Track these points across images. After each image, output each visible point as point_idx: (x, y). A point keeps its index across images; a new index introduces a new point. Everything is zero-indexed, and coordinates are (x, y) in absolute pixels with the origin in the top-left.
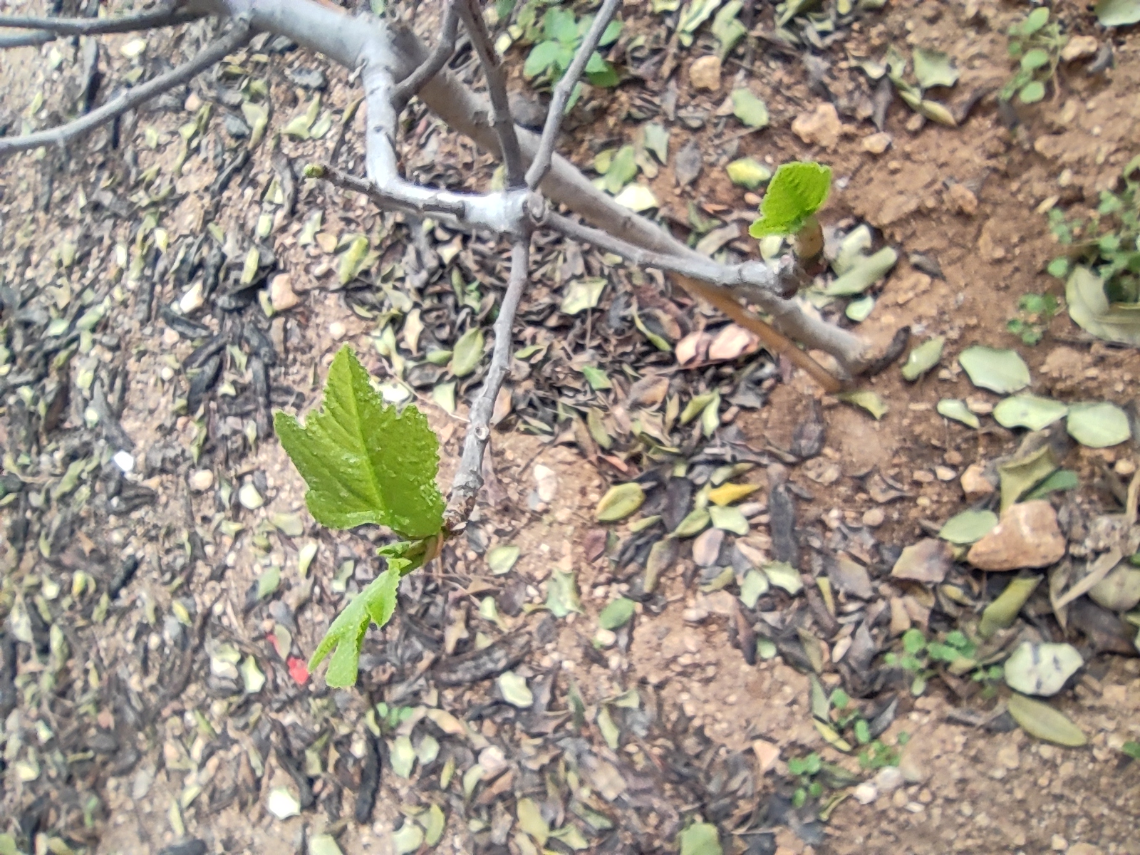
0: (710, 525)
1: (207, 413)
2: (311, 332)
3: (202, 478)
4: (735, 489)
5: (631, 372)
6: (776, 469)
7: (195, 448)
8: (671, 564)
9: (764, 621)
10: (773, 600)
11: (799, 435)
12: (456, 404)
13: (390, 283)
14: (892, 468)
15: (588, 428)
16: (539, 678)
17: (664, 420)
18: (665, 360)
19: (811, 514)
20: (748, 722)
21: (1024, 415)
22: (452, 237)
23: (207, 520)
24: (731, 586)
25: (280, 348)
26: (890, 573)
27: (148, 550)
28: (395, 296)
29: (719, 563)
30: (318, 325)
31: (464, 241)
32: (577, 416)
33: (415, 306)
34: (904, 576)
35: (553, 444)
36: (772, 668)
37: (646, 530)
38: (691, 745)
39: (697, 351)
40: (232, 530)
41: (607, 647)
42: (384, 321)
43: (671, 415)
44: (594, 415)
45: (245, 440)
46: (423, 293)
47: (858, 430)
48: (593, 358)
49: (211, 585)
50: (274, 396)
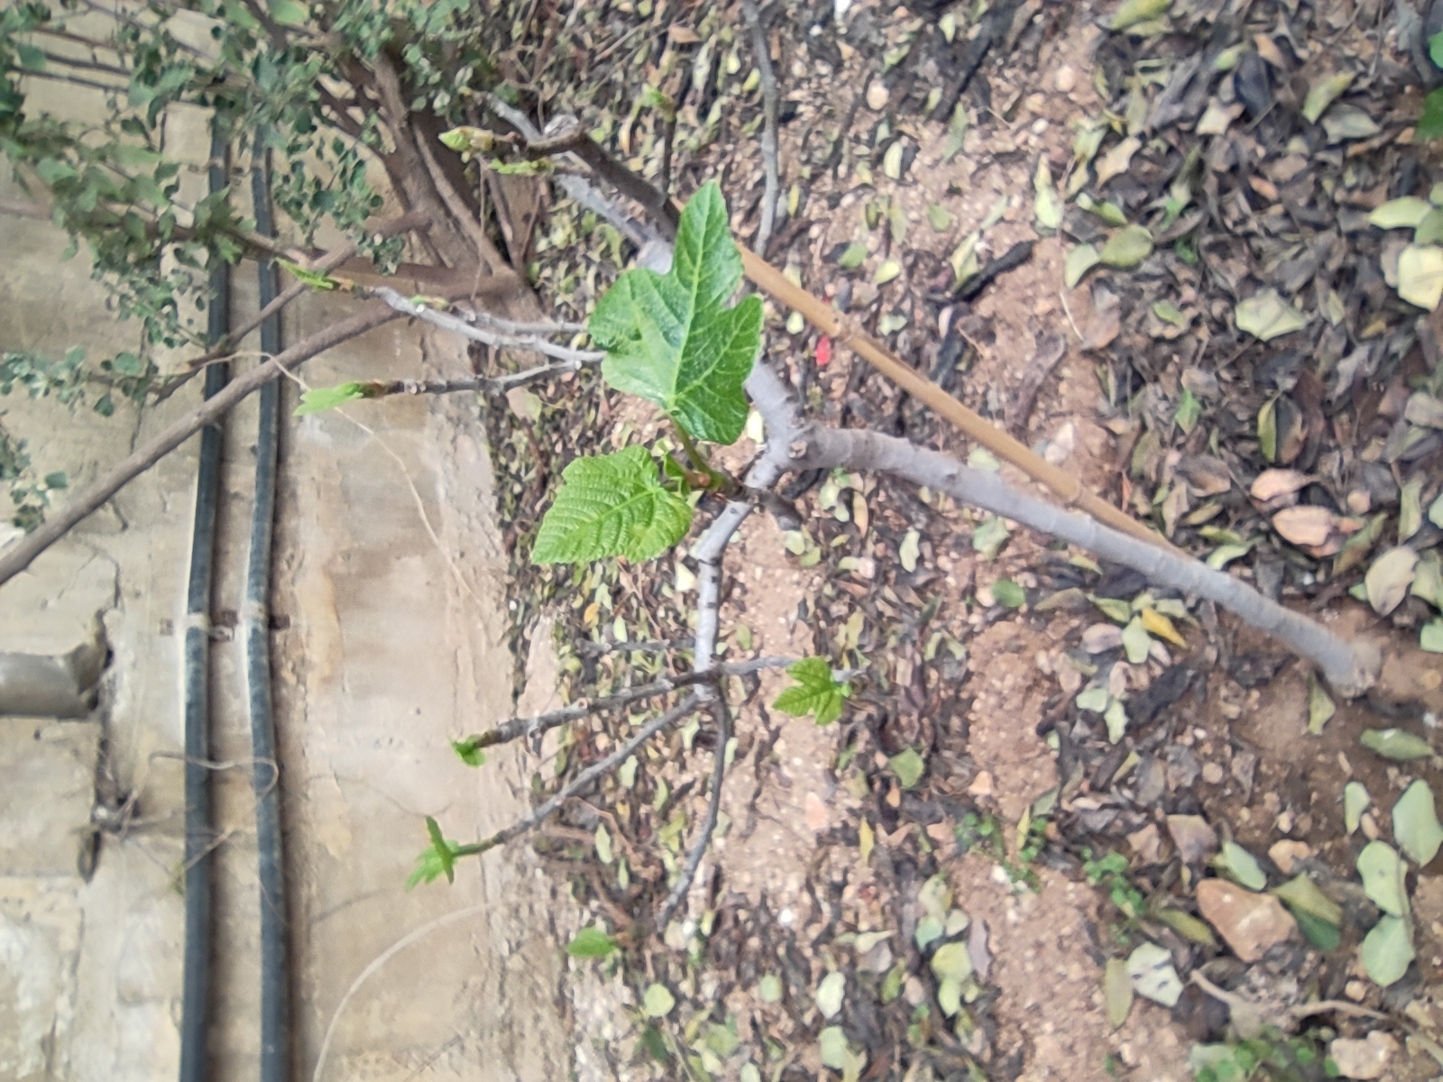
0: (1123, 625)
1: (920, 33)
2: (1046, 51)
3: (878, 95)
4: (1165, 628)
5: (1213, 442)
6: (1211, 654)
7: (891, 57)
8: (1073, 613)
9: (1073, 725)
10: (1097, 722)
11: (1252, 657)
12: (1080, 281)
13: (1146, 80)
14: (1270, 767)
15: (1136, 442)
16: (929, 565)
17: (1185, 515)
18: (1256, 465)
19: (1188, 713)
20: (996, 757)
21: (1382, 873)
22: (1232, 102)
23: (857, 139)
24: (1086, 679)
25: (1011, 39)
26: (1168, 813)
27: (806, 111)
28: (1135, 101)
29: (1094, 658)
30: (1056, 49)
31: (1235, 123)
32: (1137, 423)
33: (1142, 136)
34: (1172, 828)
35: (1100, 418)
36: (1045, 752)
37: (1081, 571)
38: (955, 722)
39: (1270, 499)
40: (864, 174)
41: (980, 605)
42: (1104, 121)
43: (1196, 518)
44: (1151, 438)
45: (926, 101)
46: (1155, 133)
47: (1292, 712)
48: (1209, 384)
49: (824, 203)
50: (973, 84)
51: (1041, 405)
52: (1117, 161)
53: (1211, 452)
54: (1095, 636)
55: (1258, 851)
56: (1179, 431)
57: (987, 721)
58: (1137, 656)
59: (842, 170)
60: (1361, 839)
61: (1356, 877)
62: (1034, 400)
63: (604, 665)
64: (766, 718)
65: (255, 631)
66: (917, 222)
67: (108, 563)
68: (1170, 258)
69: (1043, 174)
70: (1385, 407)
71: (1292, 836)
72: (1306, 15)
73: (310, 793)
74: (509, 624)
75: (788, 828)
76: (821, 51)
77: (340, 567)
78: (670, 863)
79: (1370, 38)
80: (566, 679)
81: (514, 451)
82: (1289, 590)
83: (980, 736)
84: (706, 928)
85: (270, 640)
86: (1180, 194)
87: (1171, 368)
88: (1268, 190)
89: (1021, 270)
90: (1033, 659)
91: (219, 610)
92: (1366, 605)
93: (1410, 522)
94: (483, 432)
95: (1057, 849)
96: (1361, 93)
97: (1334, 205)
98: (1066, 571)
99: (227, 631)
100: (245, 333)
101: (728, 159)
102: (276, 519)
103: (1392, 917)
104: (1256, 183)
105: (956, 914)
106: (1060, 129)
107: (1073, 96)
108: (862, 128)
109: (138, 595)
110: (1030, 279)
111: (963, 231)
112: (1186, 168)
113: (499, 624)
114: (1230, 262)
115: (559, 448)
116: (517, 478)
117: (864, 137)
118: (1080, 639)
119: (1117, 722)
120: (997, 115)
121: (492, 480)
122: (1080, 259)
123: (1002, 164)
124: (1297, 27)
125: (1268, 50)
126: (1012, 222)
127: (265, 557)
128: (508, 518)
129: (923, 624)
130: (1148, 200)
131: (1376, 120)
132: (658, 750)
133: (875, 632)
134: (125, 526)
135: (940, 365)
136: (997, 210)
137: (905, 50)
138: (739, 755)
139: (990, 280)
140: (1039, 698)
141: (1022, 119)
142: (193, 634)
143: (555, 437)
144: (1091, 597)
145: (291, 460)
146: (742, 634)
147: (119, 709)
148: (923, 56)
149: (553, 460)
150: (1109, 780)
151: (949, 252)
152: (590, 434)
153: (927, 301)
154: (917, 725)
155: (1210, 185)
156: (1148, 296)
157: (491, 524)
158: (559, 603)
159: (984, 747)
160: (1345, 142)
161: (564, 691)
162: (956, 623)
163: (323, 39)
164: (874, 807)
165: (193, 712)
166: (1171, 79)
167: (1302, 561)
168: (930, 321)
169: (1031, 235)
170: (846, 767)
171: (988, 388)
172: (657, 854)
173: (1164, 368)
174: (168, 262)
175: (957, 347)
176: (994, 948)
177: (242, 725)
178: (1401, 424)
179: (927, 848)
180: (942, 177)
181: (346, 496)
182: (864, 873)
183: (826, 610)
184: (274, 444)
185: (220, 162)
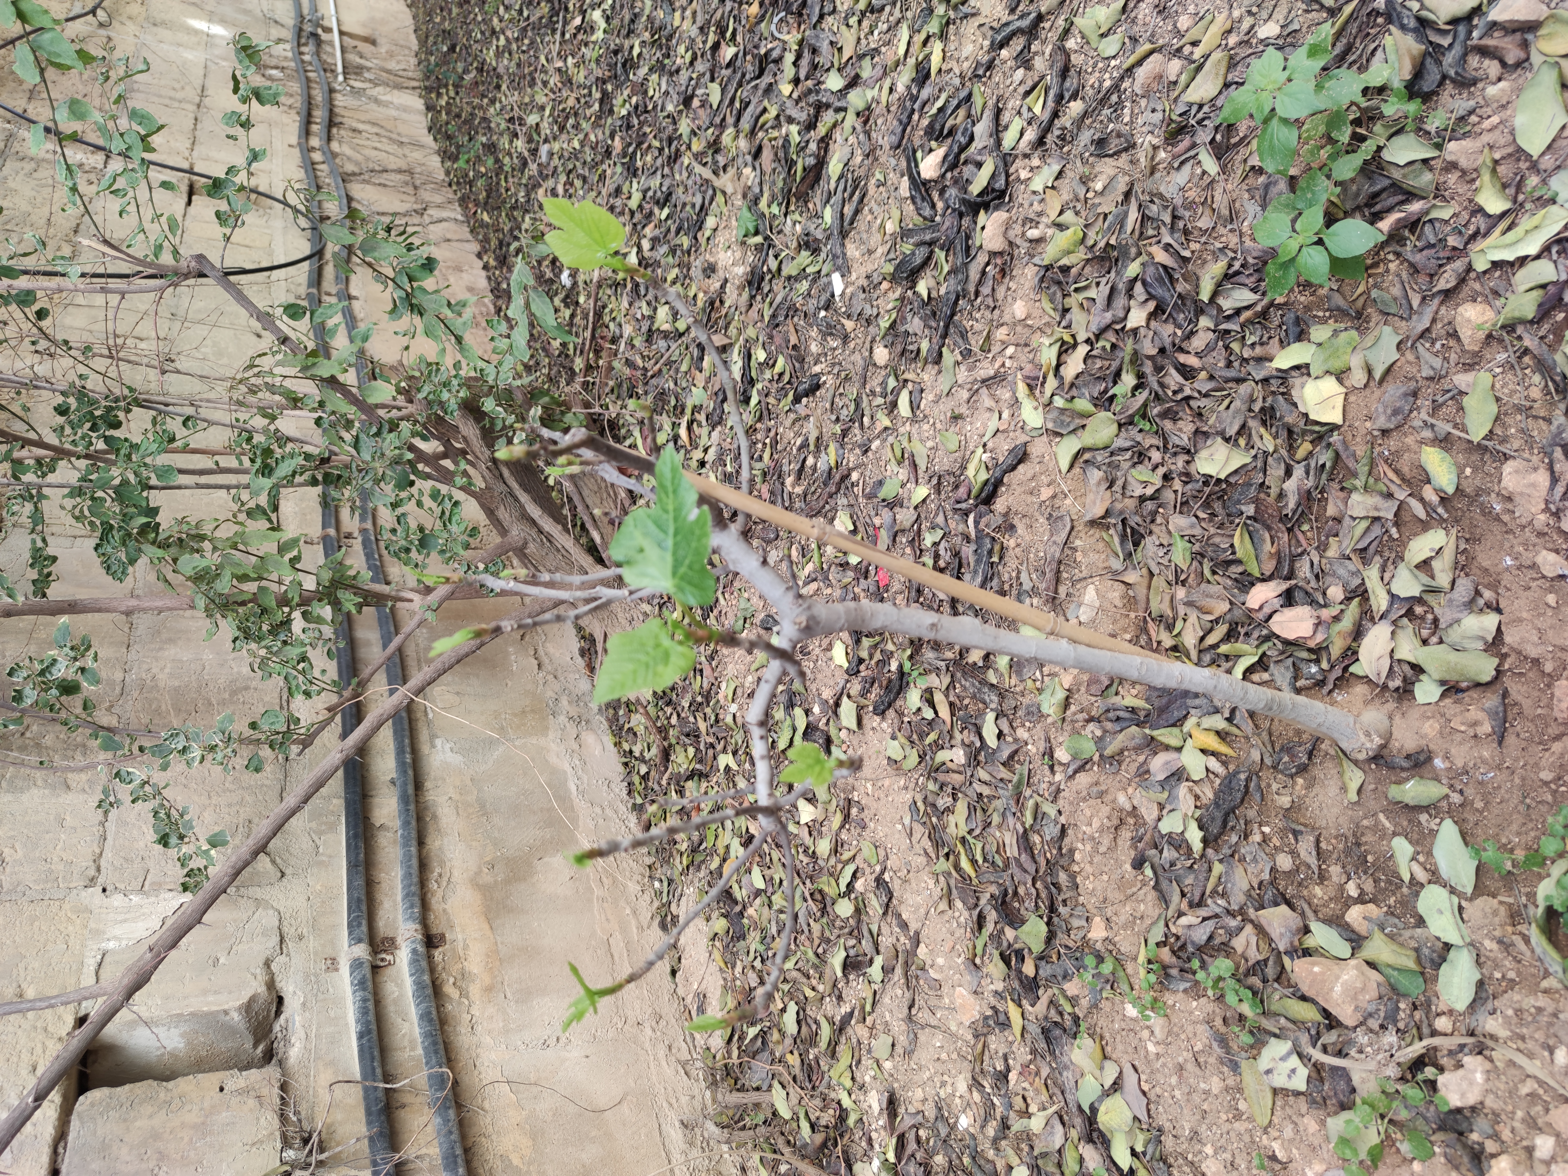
0: (1179, 749)
1: (902, 299)
2: (1001, 292)
3: (881, 354)
4: (1213, 743)
5: (1207, 572)
6: (1256, 755)
7: (884, 323)
8: (1138, 749)
9: (1161, 852)
10: (1179, 843)
11: (1287, 749)
12: (1072, 466)
13: (1081, 297)
14: (1329, 843)
15: (1149, 587)
16: (1009, 739)
17: (1202, 639)
18: (1246, 583)
19: (1251, 814)
20: (1105, 900)
21: (1440, 912)
22: (1146, 301)
23: (873, 393)
24: (1161, 807)
25: (972, 289)
26: (1257, 910)
27: (829, 381)
28: (1077, 316)
29: (1163, 784)
30: (1009, 289)
31: (1152, 316)
32: (1145, 571)
33: (1088, 341)
34: (1264, 922)
35: (1115, 576)
36: (1144, 884)
37: (1133, 710)
38: (1063, 877)
39: (1261, 608)
40: (884, 421)
41: (1060, 764)
42: (1057, 336)
43: (1211, 640)
44: (1159, 582)
45: (919, 350)
46: (1098, 337)
47: (1333, 789)
48: (1192, 526)
49: (857, 451)
50: (952, 330)
51: (1065, 575)
52: (1074, 365)
53: (1209, 582)
54: (1159, 765)
55: (1337, 922)
56: (1177, 571)
57: (1089, 869)
58: (1197, 773)
59: (866, 420)
60: (1416, 886)
61: (1421, 922)
62: (1058, 572)
63: (750, 917)
64: (904, 926)
65: (414, 951)
66: (935, 449)
67: (271, 912)
68: (1133, 432)
69: (1022, 389)
70: (1331, 511)
71: (1361, 900)
72: (1181, 224)
73: (486, 1105)
74: (656, 904)
75: (946, 1031)
76: (829, 330)
77: (487, 878)
78: (846, 1102)
79: (1231, 231)
80: (717, 943)
81: (635, 734)
82: (1300, 683)
83: (1087, 885)
84: (891, 1157)
85: (430, 958)
86: (1128, 380)
87: (1159, 520)
88: (1192, 361)
89: (1021, 467)
90: (1114, 801)
91: (378, 940)
92: (1366, 680)
93: (1380, 601)
94: (605, 725)
95: (1174, 972)
96: (1237, 273)
97: (1245, 361)
98: (1122, 714)
99: (389, 957)
100: (372, 674)
101: (772, 434)
102: (421, 842)
103: (1458, 947)
104: (1182, 358)
105: (1108, 1064)
106: (1027, 349)
107: (1030, 322)
108: (874, 383)
109: (301, 938)
110: (1029, 475)
111: (971, 448)
112: (1127, 359)
113: (647, 907)
114: (1180, 423)
115: (674, 720)
116: (642, 760)
117: (878, 389)
118: (1148, 772)
119: (1195, 836)
120: (976, 349)
121: (621, 769)
122: (1067, 449)
123: (988, 387)
124: (1176, 235)
125: (1161, 257)
126: (1003, 431)
127: (415, 879)
128: (639, 801)
129: (1018, 798)
130: (1106, 391)
131: (1254, 290)
132: (813, 989)
133: (979, 812)
134: (283, 874)
135: (978, 562)
136: (993, 424)
137: (894, 316)
138: (887, 970)
139: (998, 483)
140: (1126, 834)
141: (995, 349)
142: (356, 965)
143: (669, 710)
144: (1147, 731)
145: (428, 785)
146: (867, 850)
147: (295, 1053)
148: (909, 316)
149: (671, 732)
150: (1203, 894)
151: (963, 468)
152: (699, 699)
153: (955, 510)
154: (1033, 891)
155: (1148, 368)
156: (1125, 465)
157: (623, 810)
158: (699, 869)
159: (1092, 893)
160: (1238, 312)
161: (717, 955)
162: (1044, 786)
163: (411, 409)
164: (1016, 984)
165: (364, 1041)
166: (1099, 293)
167: (1304, 655)
168: (961, 527)
169: (1023, 438)
170: (984, 951)
171: (1019, 572)
172: (833, 1095)
173: (1153, 521)
174: (298, 624)
175: (987, 542)
176: (1146, 1087)
177: (413, 1049)
178: (1347, 521)
179: (1068, 1008)
180: (946, 407)
181: (484, 810)
182: (1022, 1054)
183: (934, 805)
184: (410, 772)
185: (332, 532)
